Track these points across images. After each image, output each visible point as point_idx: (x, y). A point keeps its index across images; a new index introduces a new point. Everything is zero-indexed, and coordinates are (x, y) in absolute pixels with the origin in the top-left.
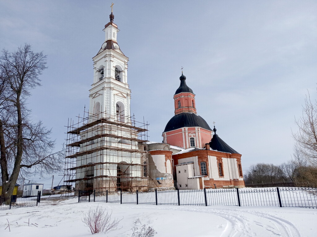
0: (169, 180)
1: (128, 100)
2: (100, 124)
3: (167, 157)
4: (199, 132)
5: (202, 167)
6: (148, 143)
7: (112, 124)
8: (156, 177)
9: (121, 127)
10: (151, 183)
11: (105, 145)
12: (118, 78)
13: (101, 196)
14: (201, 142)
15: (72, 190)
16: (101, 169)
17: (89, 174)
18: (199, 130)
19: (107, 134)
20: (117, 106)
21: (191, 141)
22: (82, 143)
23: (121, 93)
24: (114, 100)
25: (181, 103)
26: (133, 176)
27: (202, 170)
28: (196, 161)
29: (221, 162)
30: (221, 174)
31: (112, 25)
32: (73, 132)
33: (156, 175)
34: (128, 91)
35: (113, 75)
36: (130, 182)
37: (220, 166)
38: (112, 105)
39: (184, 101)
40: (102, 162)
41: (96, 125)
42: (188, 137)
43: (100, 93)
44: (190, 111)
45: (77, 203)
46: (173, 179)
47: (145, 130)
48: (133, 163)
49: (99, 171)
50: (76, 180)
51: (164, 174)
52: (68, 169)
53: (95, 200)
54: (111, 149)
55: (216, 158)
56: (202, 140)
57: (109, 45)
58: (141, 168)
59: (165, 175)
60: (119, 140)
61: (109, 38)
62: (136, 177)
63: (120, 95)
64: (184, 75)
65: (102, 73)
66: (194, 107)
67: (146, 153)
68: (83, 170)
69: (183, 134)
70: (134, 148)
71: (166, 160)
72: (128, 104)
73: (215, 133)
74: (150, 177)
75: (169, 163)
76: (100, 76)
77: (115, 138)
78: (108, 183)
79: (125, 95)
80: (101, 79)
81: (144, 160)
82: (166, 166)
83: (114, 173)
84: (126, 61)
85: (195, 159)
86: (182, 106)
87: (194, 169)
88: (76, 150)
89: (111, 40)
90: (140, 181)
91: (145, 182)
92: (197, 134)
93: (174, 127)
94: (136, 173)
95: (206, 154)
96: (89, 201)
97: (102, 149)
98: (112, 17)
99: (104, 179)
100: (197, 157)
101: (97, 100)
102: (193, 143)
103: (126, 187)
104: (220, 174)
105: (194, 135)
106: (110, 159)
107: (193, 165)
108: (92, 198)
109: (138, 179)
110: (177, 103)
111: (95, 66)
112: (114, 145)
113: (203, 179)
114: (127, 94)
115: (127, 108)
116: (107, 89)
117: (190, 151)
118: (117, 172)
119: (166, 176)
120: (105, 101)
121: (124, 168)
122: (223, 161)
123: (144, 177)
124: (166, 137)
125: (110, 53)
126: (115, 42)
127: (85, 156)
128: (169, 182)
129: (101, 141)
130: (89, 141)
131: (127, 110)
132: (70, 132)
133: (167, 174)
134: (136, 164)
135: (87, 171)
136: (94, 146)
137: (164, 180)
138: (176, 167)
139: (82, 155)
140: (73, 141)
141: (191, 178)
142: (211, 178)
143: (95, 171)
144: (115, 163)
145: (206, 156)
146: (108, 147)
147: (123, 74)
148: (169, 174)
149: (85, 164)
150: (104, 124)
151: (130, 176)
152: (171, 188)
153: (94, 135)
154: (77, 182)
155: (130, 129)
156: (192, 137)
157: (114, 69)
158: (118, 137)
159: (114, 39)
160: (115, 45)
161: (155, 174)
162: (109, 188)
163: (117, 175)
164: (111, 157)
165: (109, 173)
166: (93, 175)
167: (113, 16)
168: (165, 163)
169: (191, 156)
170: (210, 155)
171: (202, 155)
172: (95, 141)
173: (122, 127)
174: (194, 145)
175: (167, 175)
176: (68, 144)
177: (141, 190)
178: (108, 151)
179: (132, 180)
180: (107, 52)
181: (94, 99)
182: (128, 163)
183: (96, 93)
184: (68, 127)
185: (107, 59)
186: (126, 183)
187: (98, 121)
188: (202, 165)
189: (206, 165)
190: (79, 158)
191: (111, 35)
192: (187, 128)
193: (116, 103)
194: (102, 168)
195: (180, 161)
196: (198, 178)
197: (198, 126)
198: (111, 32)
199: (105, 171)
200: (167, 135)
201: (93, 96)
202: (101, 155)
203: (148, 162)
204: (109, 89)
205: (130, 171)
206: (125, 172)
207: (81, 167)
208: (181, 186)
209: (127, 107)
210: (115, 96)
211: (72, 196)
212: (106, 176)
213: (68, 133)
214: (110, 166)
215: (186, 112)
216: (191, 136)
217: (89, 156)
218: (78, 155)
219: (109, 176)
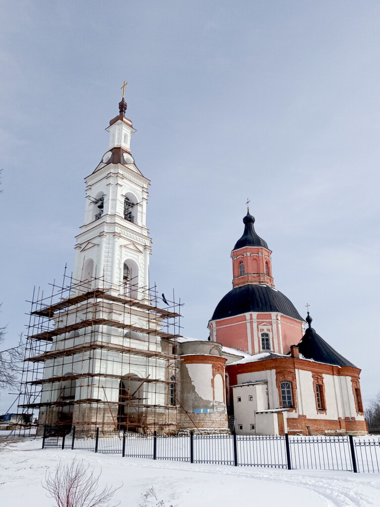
0: (219, 415)
1: (145, 257)
2: (92, 301)
3: (216, 369)
4: (279, 322)
5: (283, 392)
6: (180, 340)
7: (114, 300)
8: (194, 407)
9: (130, 307)
10: (183, 419)
11: (100, 339)
12: (129, 217)
13: (86, 438)
14: (281, 343)
15: (33, 424)
16: (88, 386)
17: (66, 395)
18: (279, 318)
19: (105, 320)
20: (126, 267)
21: (263, 340)
22: (56, 335)
23: (134, 244)
24: (121, 256)
25: (245, 266)
26: (149, 403)
27: (284, 398)
28: (271, 379)
29: (321, 383)
30: (321, 406)
31: (122, 120)
32: (40, 313)
33: (193, 404)
34: (146, 241)
35: (120, 210)
36: (144, 415)
37: (320, 390)
38: (116, 266)
39: (250, 262)
40: (91, 372)
41: (85, 302)
42: (258, 331)
43: (94, 241)
44: (263, 282)
45: (39, 449)
46: (226, 413)
47: (175, 315)
48: (150, 378)
49: (84, 389)
50: (40, 405)
51: (209, 402)
52: (27, 383)
53: (74, 447)
54: (110, 349)
55: (310, 374)
56: (285, 338)
57: (117, 155)
58: (165, 388)
59: (212, 404)
60: (126, 331)
61: (116, 144)
62: (155, 406)
63: (132, 247)
64: (251, 214)
65: (101, 207)
66: (269, 274)
67: (175, 358)
68: (55, 388)
69: (248, 325)
70: (153, 348)
71: (214, 375)
72: (145, 265)
73: (310, 326)
74: (181, 407)
75: (219, 380)
76: (98, 211)
77: (118, 327)
78: (102, 415)
79: (141, 249)
80: (98, 217)
81: (172, 372)
82: (213, 386)
83: (113, 396)
84: (145, 186)
85: (271, 375)
86: (246, 272)
87: (268, 394)
88: (45, 347)
89: (120, 148)
90: (162, 414)
91: (172, 416)
92: (274, 326)
93: (230, 312)
94: (156, 397)
95: (292, 366)
96: (63, 448)
97: (93, 347)
98: (123, 107)
99: (94, 405)
100: (274, 371)
101: (89, 254)
102: (266, 343)
103: (134, 424)
104: (319, 407)
105: (270, 327)
106: (106, 368)
107: (265, 386)
108: (68, 441)
109: (158, 410)
110: (237, 265)
111: (89, 193)
112: (116, 341)
113: (286, 415)
114: (145, 247)
115: (143, 272)
116: (108, 235)
117: (261, 359)
118: (120, 394)
119: (213, 407)
120: (103, 258)
121: (132, 387)
122: (324, 380)
123: (170, 406)
124: (215, 329)
125: (117, 170)
126: (126, 152)
127: (60, 360)
128: (218, 418)
129: (92, 332)
130: (69, 332)
131: (143, 276)
132: (36, 313)
133: (216, 402)
134: (155, 380)
135: (62, 389)
136: (79, 342)
137: (210, 413)
138: (234, 388)
139: (55, 358)
140: (40, 330)
141: (262, 413)
142: (301, 414)
143: (78, 390)
144: (116, 377)
145: (292, 370)
146: (104, 344)
147: (139, 208)
148: (220, 403)
149: (60, 375)
150: (99, 300)
151: (144, 403)
152: (222, 430)
153: (79, 321)
154: (43, 409)
155: (147, 312)
156: (265, 331)
157: (123, 200)
158: (123, 326)
159: (126, 146)
160: (126, 156)
161: (191, 402)
162: (103, 424)
163: (120, 399)
164: (108, 365)
165: (103, 394)
166: (73, 397)
167: (126, 105)
168: (213, 381)
169: (263, 370)
170: (298, 369)
171: (285, 368)
172: (81, 331)
173: (132, 308)
174: (268, 348)
175: (215, 404)
176: (30, 335)
177: (164, 431)
178: (104, 351)
179: (146, 411)
180: (112, 168)
181: (84, 253)
182: (141, 377)
183: (89, 242)
184: (33, 303)
185: (111, 181)
186: (136, 416)
187: (89, 295)
188: (283, 387)
189: (292, 388)
190: (49, 362)
191: (119, 139)
192: (255, 314)
193: (123, 262)
194: (90, 384)
195: (242, 377)
196: (276, 412)
197: (277, 311)
198: (120, 134)
199: (95, 390)
200: (216, 326)
201: (83, 246)
202: (90, 358)
203: (178, 377)
204: (111, 235)
205: (144, 393)
206: (135, 395)
207: (52, 380)
208: (241, 428)
209: (143, 270)
210: (121, 250)
211: (32, 435)
212: (98, 401)
213: (32, 313)
214: (106, 382)
215: (254, 284)
216: (263, 330)
217: (68, 359)
218: (47, 356)
219: (103, 400)
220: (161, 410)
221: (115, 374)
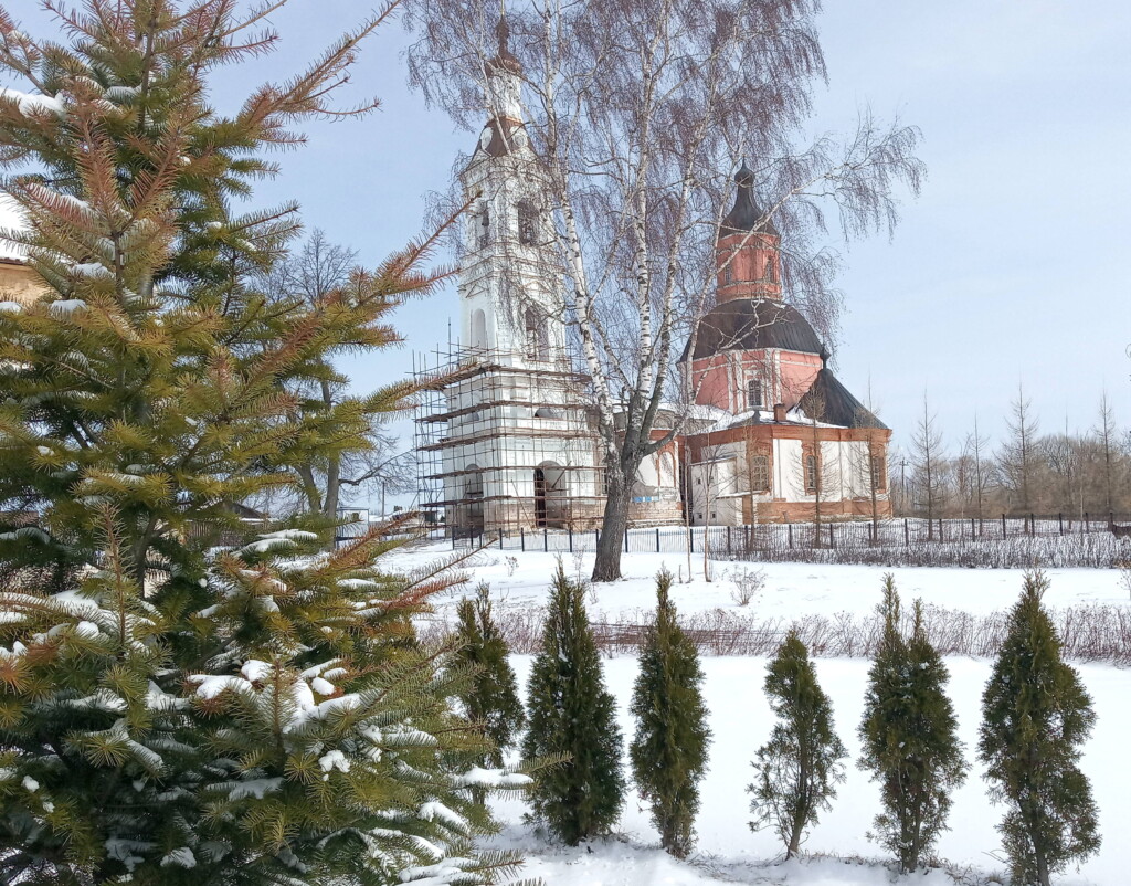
0: (669, 503)
2: (489, 374)
4: (777, 362)
5: (756, 470)
7: (515, 373)
8: (635, 495)
9: (537, 377)
11: (502, 425)
12: (529, 235)
15: (439, 524)
16: (495, 481)
17: (472, 491)
18: (777, 356)
21: (751, 391)
22: (451, 417)
23: (536, 280)
26: (574, 494)
28: (740, 453)
30: (814, 485)
36: (568, 509)
40: (496, 465)
42: (744, 379)
43: (482, 284)
44: (759, 295)
46: (679, 500)
48: (572, 465)
49: (492, 485)
50: (444, 503)
51: (653, 488)
54: (516, 435)
55: (799, 443)
56: (787, 385)
58: (595, 475)
59: (656, 490)
60: (535, 410)
62: (582, 497)
63: (534, 286)
64: (749, 166)
68: (459, 483)
69: (730, 371)
70: (575, 426)
71: (659, 454)
77: (525, 407)
78: (516, 513)
80: (484, 241)
82: (658, 468)
83: (527, 489)
85: (740, 448)
86: (734, 278)
87: (735, 474)
88: (440, 431)
90: (591, 506)
92: (769, 369)
94: (581, 487)
95: (768, 435)
97: (495, 435)
99: (505, 502)
100: (744, 443)
101: (478, 303)
102: (756, 397)
103: (557, 519)
104: (810, 486)
105: (762, 371)
106: (515, 460)
107: (731, 464)
109: (586, 502)
112: (522, 424)
113: (756, 499)
117: (731, 426)
118: (536, 487)
119: (658, 494)
121: (550, 477)
122: (822, 449)
123: (602, 495)
127: (460, 449)
128: (666, 506)
130: (465, 415)
133: (662, 488)
134: (580, 467)
135: (467, 485)
136: (478, 427)
137: (654, 502)
139: (454, 447)
140: (429, 410)
141: (727, 498)
142: (777, 496)
143: (485, 485)
144: (529, 468)
145: (768, 441)
146: (508, 431)
148: (669, 488)
149: (462, 468)
150: (497, 374)
151: (567, 495)
152: (672, 521)
153: (476, 401)
154: (449, 507)
156: (755, 378)
157: (516, 213)
158: (531, 405)
160: (515, 131)
162: (518, 521)
163: (536, 492)
164: (516, 455)
165: (514, 488)
166: (482, 492)
168: (657, 462)
169: (732, 441)
170: (778, 438)
171: (759, 438)
172: (478, 415)
173: (540, 377)
175: (661, 490)
176: (419, 417)
178: (509, 439)
179: (571, 505)
181: (470, 301)
182: (560, 464)
183: (475, 283)
184: (415, 374)
186: (559, 511)
187: (483, 369)
189: (768, 464)
190: (448, 451)
192: (739, 353)
193: (523, 313)
194: (497, 478)
195: (706, 451)
196: (743, 496)
197: (774, 346)
199: (504, 485)
205: (566, 484)
206: (555, 487)
207: (455, 474)
208: (702, 517)
211: (441, 538)
212: (508, 497)
214: (515, 475)
215: (746, 298)
216: (751, 376)
217: (469, 448)
218: (444, 444)
219: (514, 495)
220: (592, 502)
221: (527, 464)
